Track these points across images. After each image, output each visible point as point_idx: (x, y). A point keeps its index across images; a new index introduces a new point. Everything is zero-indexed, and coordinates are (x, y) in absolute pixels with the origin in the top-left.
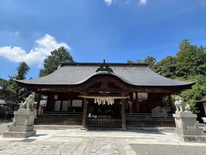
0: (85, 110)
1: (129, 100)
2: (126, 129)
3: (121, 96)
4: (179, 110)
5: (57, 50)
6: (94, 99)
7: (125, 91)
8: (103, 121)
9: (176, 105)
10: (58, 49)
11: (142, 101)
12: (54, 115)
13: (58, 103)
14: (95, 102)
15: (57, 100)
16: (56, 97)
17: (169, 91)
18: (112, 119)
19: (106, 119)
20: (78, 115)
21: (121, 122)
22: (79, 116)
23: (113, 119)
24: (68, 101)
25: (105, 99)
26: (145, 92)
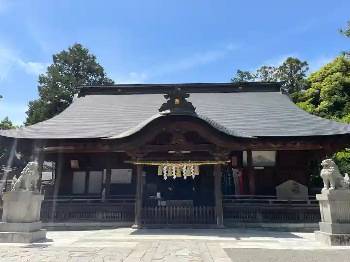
0: (139, 191)
1: (235, 168)
2: (224, 227)
3: (214, 160)
4: (329, 186)
5: (68, 51)
6: (157, 167)
7: (222, 149)
8: (176, 211)
9: (323, 177)
10: (70, 49)
11: (263, 168)
12: (74, 202)
13: (79, 177)
14: (160, 173)
15: (76, 170)
16: (74, 164)
17: (321, 147)
18: (195, 207)
19: (184, 207)
20: (125, 200)
21: (214, 211)
22: (127, 201)
23: (197, 208)
24: (100, 173)
25: (180, 166)
26: (269, 149)
